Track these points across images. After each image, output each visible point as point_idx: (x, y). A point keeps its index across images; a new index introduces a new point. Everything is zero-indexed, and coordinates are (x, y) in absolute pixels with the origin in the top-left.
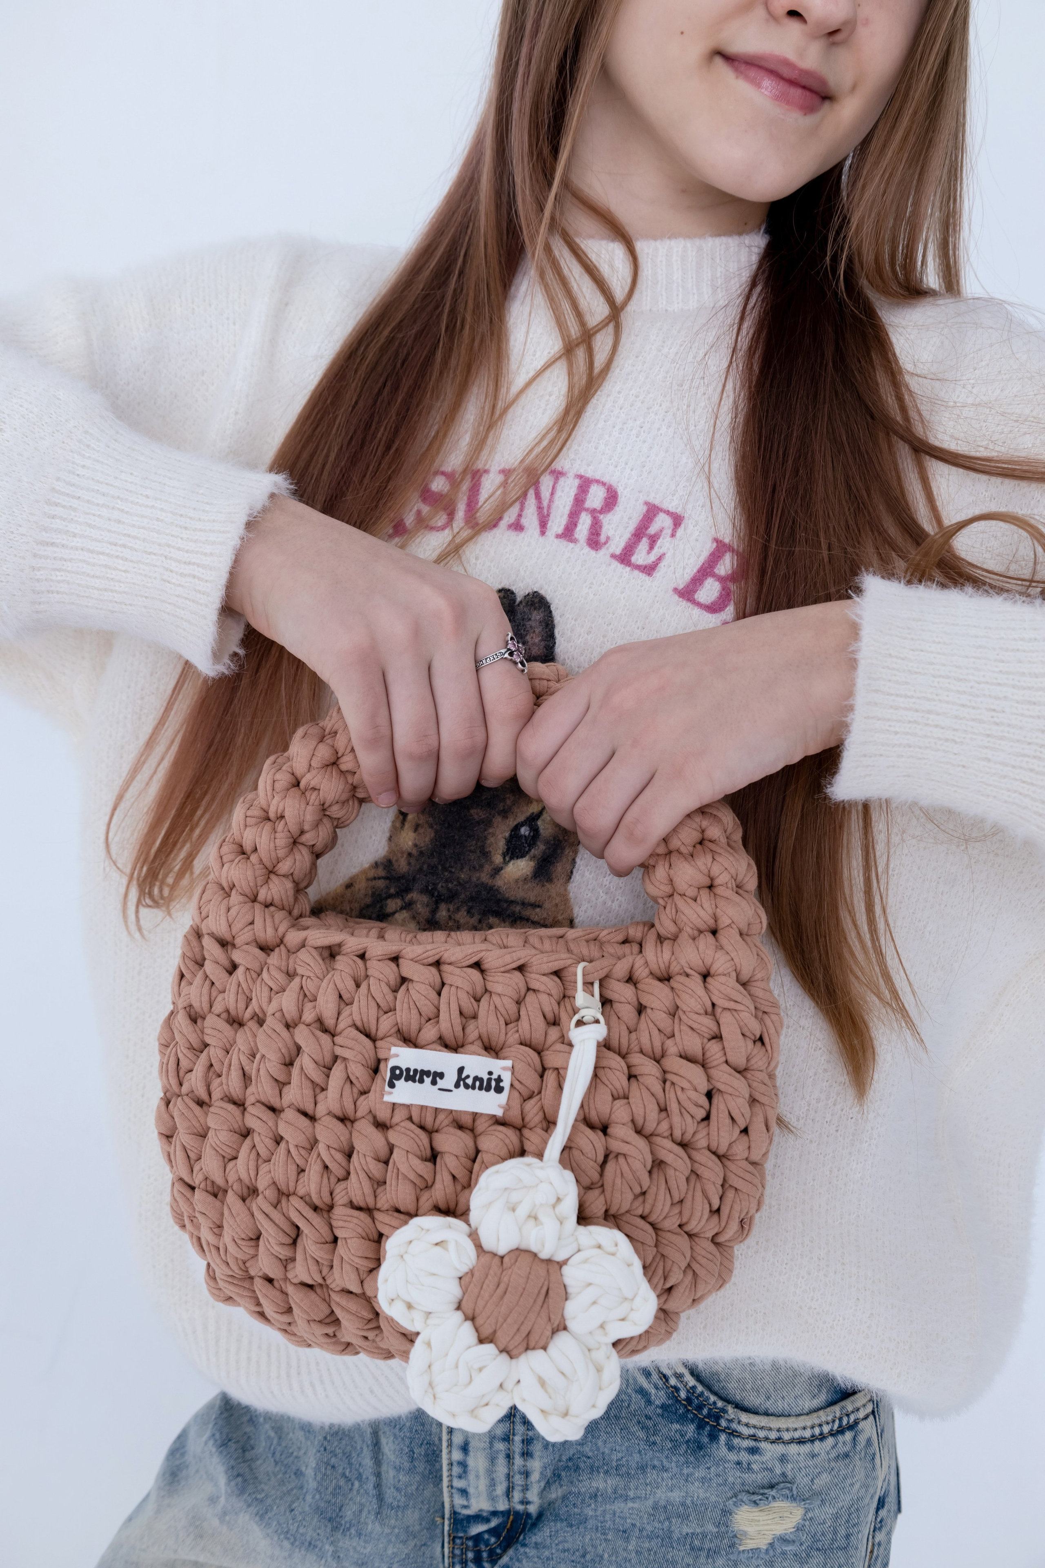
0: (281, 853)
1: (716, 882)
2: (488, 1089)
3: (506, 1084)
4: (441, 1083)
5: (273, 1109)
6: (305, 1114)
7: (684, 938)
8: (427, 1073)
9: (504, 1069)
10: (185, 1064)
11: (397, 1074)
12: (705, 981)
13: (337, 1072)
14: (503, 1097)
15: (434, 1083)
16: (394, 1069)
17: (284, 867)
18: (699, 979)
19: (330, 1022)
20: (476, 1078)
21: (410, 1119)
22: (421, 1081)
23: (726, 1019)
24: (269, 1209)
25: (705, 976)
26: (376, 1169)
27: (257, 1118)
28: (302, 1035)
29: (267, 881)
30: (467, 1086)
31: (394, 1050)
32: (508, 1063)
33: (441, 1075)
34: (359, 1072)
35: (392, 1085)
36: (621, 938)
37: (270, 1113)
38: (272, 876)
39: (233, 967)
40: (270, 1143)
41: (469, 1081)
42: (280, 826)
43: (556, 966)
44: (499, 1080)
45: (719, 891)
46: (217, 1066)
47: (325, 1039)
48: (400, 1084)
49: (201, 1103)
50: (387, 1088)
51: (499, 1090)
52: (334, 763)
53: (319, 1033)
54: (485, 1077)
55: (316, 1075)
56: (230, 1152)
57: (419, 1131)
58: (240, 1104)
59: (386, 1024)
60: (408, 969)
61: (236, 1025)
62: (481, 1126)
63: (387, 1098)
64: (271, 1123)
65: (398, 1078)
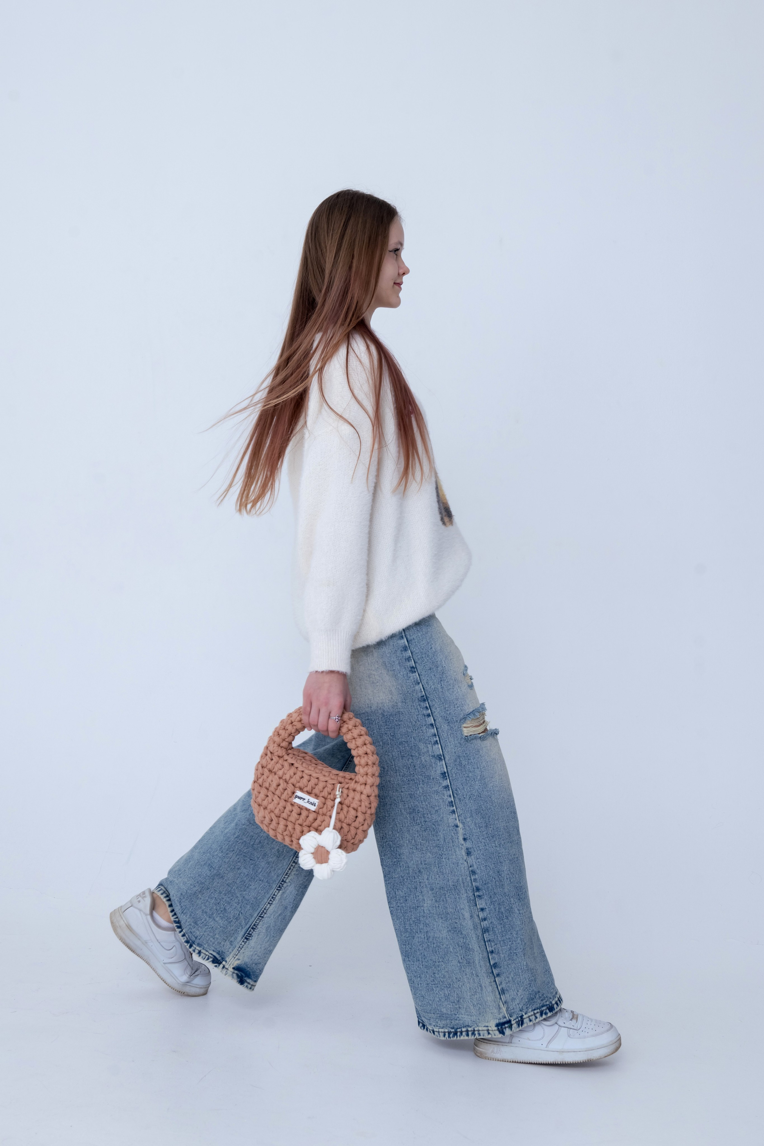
0: (286, 737)
1: (368, 774)
2: (313, 805)
3: (316, 805)
4: (304, 801)
5: (273, 793)
6: (279, 797)
7: (359, 783)
8: (302, 798)
9: (317, 802)
10: (259, 776)
11: (296, 797)
12: (361, 795)
13: (286, 791)
14: (315, 807)
15: (303, 800)
16: (296, 795)
17: (287, 740)
18: (359, 794)
19: (287, 780)
20: (311, 802)
21: (297, 806)
22: (301, 799)
23: (363, 803)
24: (268, 814)
25: (362, 793)
26: (289, 813)
27: (270, 794)
28: (281, 782)
29: (282, 742)
30: (309, 803)
31: (297, 791)
32: (318, 801)
33: (305, 799)
34: (290, 793)
35: (295, 798)
36: (350, 778)
37: (273, 794)
38: (284, 741)
39: (272, 760)
40: (271, 800)
41: (310, 802)
42: (287, 731)
43: (333, 783)
44: (315, 804)
45: (368, 776)
46: (265, 780)
47: (285, 784)
48: (297, 798)
49: (260, 786)
50: (294, 799)
51: (315, 806)
52: (300, 721)
53: (284, 782)
54: (313, 803)
55: (282, 791)
56: (263, 799)
57: (298, 808)
58: (268, 789)
59: (297, 785)
60: (304, 775)
61: (270, 772)
62: (310, 811)
63: (294, 801)
64: (272, 797)
65: (297, 797)
